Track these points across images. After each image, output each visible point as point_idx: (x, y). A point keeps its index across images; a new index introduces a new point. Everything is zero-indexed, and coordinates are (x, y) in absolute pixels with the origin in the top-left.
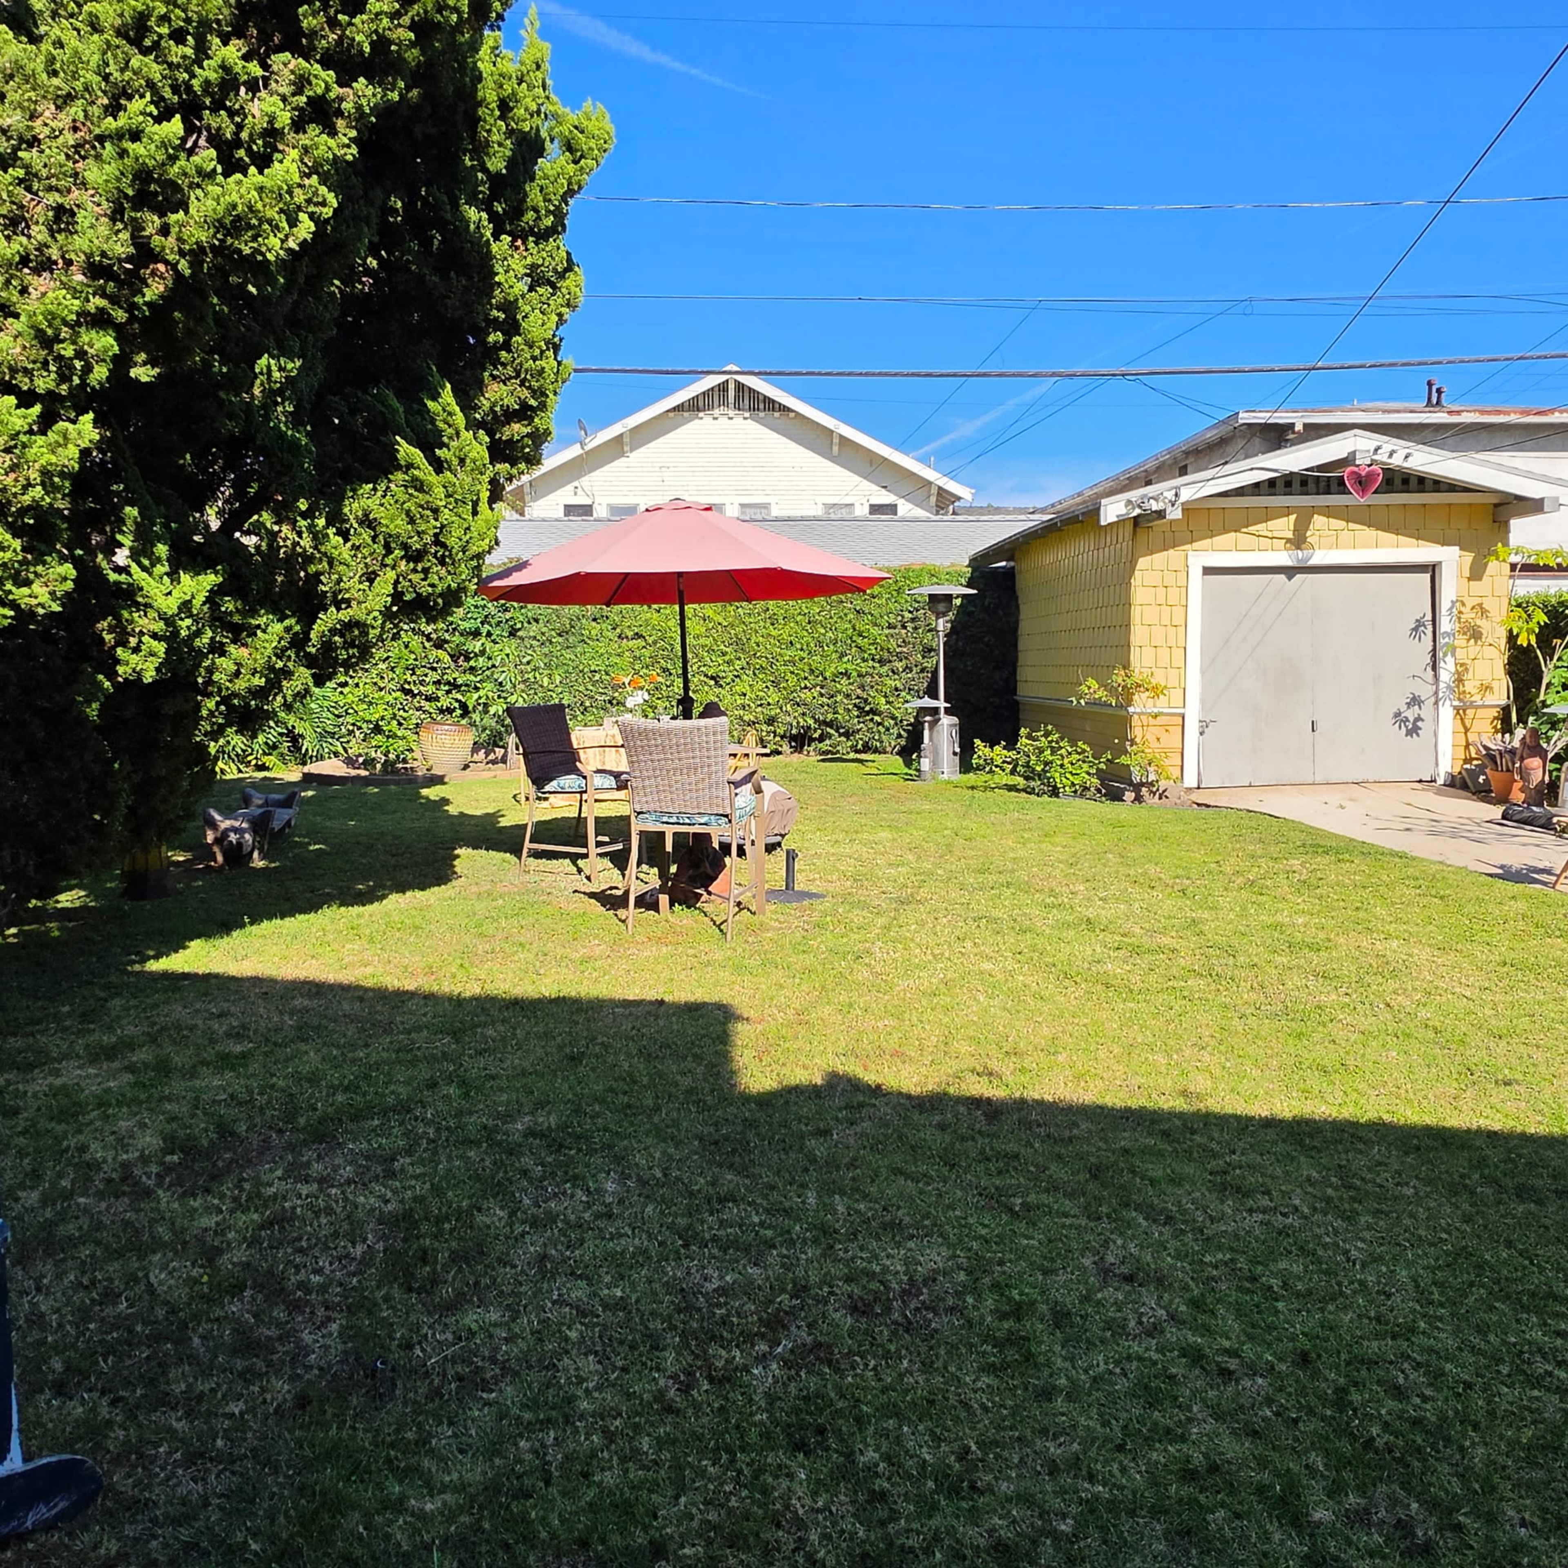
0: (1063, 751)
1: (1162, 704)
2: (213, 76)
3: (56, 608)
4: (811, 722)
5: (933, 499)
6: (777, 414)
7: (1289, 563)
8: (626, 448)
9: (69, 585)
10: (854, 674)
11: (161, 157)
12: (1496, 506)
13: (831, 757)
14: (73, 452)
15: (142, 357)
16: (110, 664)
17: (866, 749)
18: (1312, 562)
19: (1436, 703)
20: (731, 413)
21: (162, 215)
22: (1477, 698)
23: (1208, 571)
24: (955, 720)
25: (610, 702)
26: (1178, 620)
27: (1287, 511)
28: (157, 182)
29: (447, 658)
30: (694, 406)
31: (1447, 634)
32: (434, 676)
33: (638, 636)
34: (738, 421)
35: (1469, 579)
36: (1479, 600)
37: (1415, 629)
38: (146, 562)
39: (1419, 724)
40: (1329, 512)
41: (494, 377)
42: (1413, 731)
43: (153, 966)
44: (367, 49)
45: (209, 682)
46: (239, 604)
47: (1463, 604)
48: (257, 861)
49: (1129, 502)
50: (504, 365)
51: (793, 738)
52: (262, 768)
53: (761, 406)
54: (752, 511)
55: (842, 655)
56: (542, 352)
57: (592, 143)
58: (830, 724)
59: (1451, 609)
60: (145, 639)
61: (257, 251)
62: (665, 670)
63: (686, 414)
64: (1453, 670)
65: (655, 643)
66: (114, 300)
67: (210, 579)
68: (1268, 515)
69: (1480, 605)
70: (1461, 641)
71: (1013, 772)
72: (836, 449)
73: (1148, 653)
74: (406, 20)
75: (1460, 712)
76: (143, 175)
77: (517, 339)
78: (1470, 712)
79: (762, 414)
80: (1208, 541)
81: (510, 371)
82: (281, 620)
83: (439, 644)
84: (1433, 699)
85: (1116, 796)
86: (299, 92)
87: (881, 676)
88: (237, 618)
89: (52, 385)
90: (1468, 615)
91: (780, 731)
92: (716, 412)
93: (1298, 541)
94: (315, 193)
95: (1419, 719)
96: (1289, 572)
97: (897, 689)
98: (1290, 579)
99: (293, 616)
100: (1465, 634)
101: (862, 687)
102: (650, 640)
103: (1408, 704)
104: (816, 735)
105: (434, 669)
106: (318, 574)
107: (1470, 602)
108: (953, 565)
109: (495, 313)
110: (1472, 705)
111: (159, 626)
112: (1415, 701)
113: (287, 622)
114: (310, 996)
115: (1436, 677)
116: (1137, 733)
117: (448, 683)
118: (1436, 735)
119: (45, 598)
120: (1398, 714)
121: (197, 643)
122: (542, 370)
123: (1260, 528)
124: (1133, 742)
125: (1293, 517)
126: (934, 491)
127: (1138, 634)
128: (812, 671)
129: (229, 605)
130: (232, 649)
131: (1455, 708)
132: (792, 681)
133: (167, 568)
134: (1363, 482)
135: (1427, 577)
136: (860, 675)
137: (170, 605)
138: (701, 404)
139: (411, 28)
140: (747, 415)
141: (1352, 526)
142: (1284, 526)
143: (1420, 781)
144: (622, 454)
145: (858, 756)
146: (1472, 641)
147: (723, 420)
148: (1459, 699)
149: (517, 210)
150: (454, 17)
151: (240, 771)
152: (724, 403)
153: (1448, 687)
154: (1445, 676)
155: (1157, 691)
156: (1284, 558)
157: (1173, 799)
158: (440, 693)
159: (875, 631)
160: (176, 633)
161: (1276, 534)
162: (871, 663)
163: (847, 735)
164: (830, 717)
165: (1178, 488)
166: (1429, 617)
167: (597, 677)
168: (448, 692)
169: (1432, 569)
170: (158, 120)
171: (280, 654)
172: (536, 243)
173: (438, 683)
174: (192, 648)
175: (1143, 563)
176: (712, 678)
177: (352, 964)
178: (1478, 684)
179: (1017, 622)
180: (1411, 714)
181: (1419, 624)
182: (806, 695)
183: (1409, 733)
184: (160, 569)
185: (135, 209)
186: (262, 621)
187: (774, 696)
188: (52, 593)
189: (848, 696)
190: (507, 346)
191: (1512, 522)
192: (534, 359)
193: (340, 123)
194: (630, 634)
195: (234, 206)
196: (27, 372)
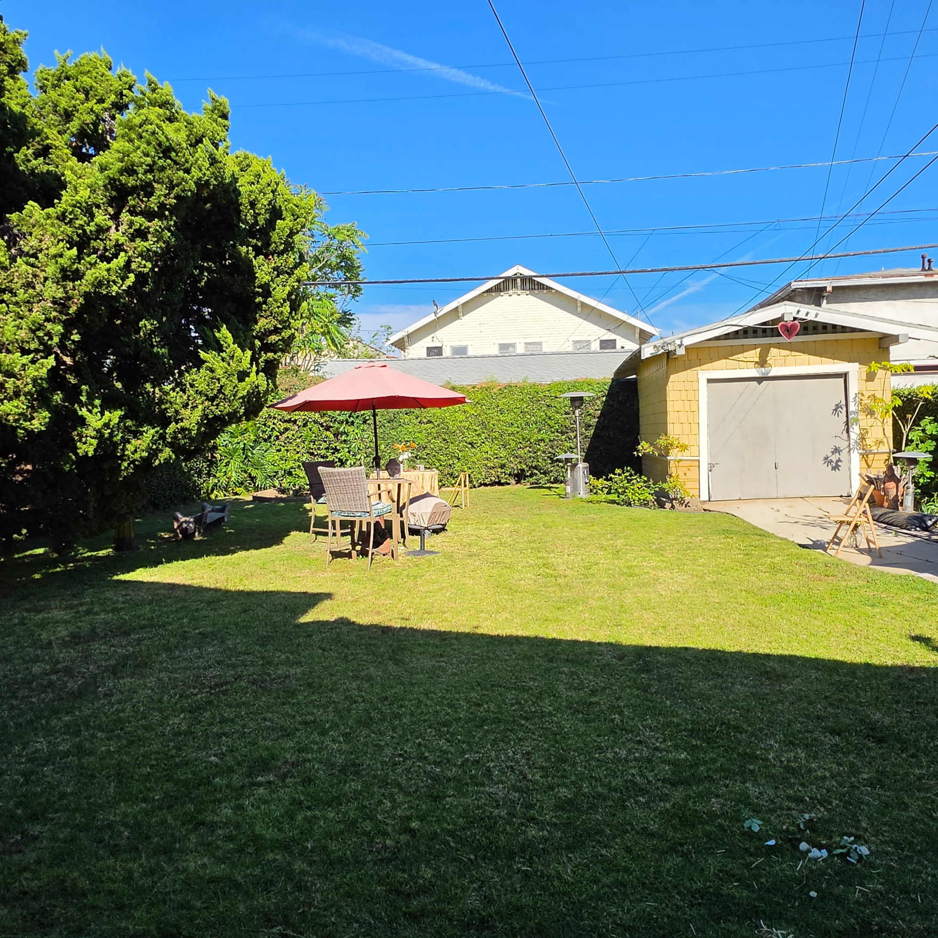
0: (634, 481)
1: (686, 455)
2: (93, 229)
3: (43, 428)
4: (524, 466)
5: (637, 336)
6: (545, 291)
7: (758, 375)
8: (460, 314)
9: (47, 420)
10: (547, 440)
11: (69, 263)
12: (880, 339)
13: (537, 485)
14: (45, 370)
15: (75, 331)
16: (75, 449)
17: (556, 481)
18: (770, 375)
19: (849, 451)
20: (519, 292)
21: (73, 282)
22: (874, 449)
23: (710, 381)
24: (587, 465)
25: (416, 457)
26: (694, 408)
27: (755, 347)
28: (70, 271)
29: (332, 436)
30: (497, 290)
31: (854, 413)
32: (324, 446)
33: (429, 422)
34: (523, 296)
35: (866, 381)
36: (873, 393)
37: (836, 410)
38: (90, 408)
39: (839, 463)
40: (779, 346)
41: (261, 316)
42: (836, 467)
43: (116, 578)
44: (156, 209)
45: (123, 455)
46: (134, 422)
47: (863, 395)
48: (198, 537)
49: (655, 346)
50: (265, 311)
51: (516, 475)
52: (236, 494)
53: (536, 287)
54: (532, 346)
55: (540, 430)
56: (282, 304)
57: (302, 211)
58: (535, 468)
59: (855, 398)
60: (88, 438)
61: (108, 293)
62: (445, 440)
63: (493, 294)
64: (858, 432)
65: (438, 425)
66: (61, 312)
67: (119, 413)
68: (744, 349)
69: (874, 395)
70: (862, 416)
71: (609, 493)
72: (579, 309)
73: (678, 427)
74: (172, 196)
75: (864, 456)
76: (63, 270)
77: (270, 299)
78: (871, 457)
79: (536, 292)
80: (710, 365)
81: (268, 313)
82: (153, 428)
83: (328, 428)
84: (847, 449)
85: (662, 505)
86: (130, 228)
87: (562, 441)
88: (133, 428)
89: (37, 346)
90: (866, 401)
91: (508, 472)
92: (511, 292)
93: (762, 362)
94: (141, 264)
95: (839, 460)
96: (759, 380)
97: (571, 448)
98: (759, 384)
99: (158, 426)
100: (864, 412)
101: (552, 447)
102: (436, 424)
103: (833, 452)
104: (528, 474)
105: (325, 442)
106: (166, 409)
107: (867, 394)
108: (604, 378)
109: (257, 289)
110: (871, 452)
111: (93, 433)
112: (837, 450)
113: (156, 429)
114: (169, 589)
115: (849, 436)
116: (673, 470)
117: (333, 449)
118: (850, 469)
119: (38, 425)
120: (826, 458)
121: (115, 439)
122: (282, 312)
123: (740, 356)
124: (671, 476)
125: (759, 350)
126: (638, 331)
127: (671, 417)
128: (524, 439)
129: (129, 423)
130: (133, 441)
131: (860, 454)
132: (513, 444)
133: (99, 410)
134: (789, 330)
135: (842, 380)
136: (550, 441)
137: (99, 425)
138: (502, 287)
139: (175, 198)
140: (528, 292)
141: (793, 353)
142: (754, 355)
143: (841, 496)
144: (458, 318)
145: (552, 485)
146: (869, 416)
147: (515, 296)
148: (863, 449)
149: (267, 244)
150: (189, 194)
151: (225, 495)
152: (515, 286)
153: (856, 442)
154: (854, 436)
155: (684, 448)
156: (754, 373)
157: (693, 507)
158: (328, 454)
159: (558, 416)
160: (102, 435)
161: (749, 360)
162: (556, 434)
163: (545, 473)
164: (534, 464)
165: (682, 338)
166: (843, 403)
167: (409, 444)
168: (333, 453)
169: (845, 376)
170: (69, 249)
171: (155, 442)
172: (278, 257)
173: (327, 449)
174: (112, 442)
175: (673, 378)
176: (470, 444)
177: (197, 578)
178: (874, 440)
179: (638, 409)
180: (834, 458)
181: (838, 406)
182: (521, 452)
183: (834, 469)
184: (95, 410)
185: (63, 281)
186: (145, 429)
187: (503, 453)
188: (40, 424)
189: (544, 452)
190: (265, 302)
191: (891, 348)
192: (278, 307)
193: (149, 236)
194: (425, 421)
195: (97, 278)
196: (28, 342)
